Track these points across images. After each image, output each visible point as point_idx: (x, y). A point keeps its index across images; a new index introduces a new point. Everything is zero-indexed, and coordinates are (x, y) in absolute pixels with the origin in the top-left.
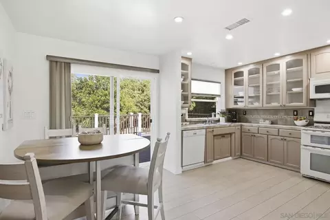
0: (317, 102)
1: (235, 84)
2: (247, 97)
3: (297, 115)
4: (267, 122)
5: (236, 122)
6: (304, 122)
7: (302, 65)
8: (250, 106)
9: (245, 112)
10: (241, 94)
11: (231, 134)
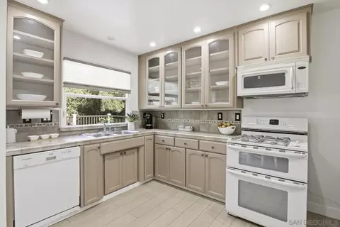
0: (245, 101)
1: (150, 77)
2: (163, 95)
3: (221, 119)
4: (188, 128)
5: (151, 128)
6: (230, 130)
7: (228, 49)
8: (167, 107)
9: (163, 114)
10: (157, 90)
11: (138, 148)
